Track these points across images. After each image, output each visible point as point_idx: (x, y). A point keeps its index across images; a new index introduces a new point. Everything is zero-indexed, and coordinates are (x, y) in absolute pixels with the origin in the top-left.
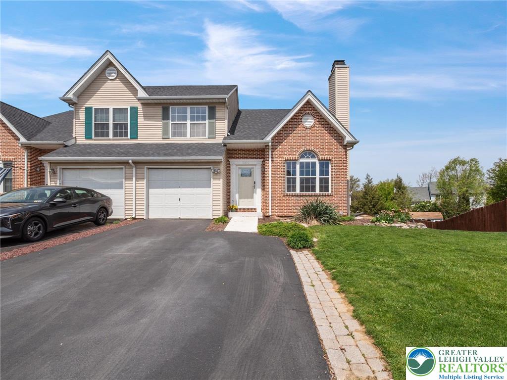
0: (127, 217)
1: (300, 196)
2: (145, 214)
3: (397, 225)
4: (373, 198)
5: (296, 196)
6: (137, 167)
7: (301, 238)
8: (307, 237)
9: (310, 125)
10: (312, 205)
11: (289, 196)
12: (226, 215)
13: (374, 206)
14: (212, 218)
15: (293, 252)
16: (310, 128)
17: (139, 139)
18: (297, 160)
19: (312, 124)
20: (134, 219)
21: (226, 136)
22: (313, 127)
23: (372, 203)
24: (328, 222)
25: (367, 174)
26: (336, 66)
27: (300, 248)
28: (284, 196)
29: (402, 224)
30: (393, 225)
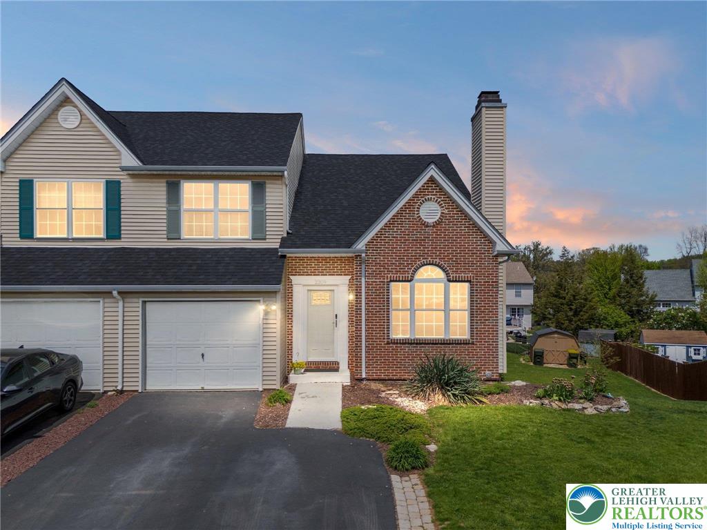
0: (106, 389)
1: (417, 344)
2: (140, 384)
3: (577, 406)
4: (574, 296)
5: (409, 343)
6: (126, 300)
7: (408, 452)
8: (418, 450)
9: (433, 220)
10: (436, 367)
11: (397, 343)
12: (285, 380)
13: (576, 313)
14: (261, 389)
15: (395, 478)
16: (434, 226)
17: (122, 240)
18: (410, 280)
19: (437, 218)
20: (122, 392)
21: (285, 235)
23: (573, 307)
24: (462, 398)
25: (564, 247)
26: (483, 104)
27: (407, 470)
28: (388, 343)
29: (587, 404)
30: (570, 406)
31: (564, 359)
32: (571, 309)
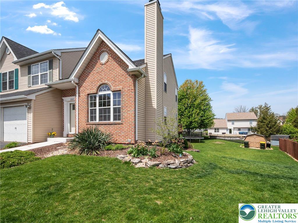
4: (270, 122)
9: (105, 61)
11: (90, 125)
14: (27, 143)
17: (19, 89)
18: (97, 93)
19: (107, 59)
21: (58, 80)
22: (107, 62)
28: (87, 125)
31: (259, 145)
32: (268, 127)
